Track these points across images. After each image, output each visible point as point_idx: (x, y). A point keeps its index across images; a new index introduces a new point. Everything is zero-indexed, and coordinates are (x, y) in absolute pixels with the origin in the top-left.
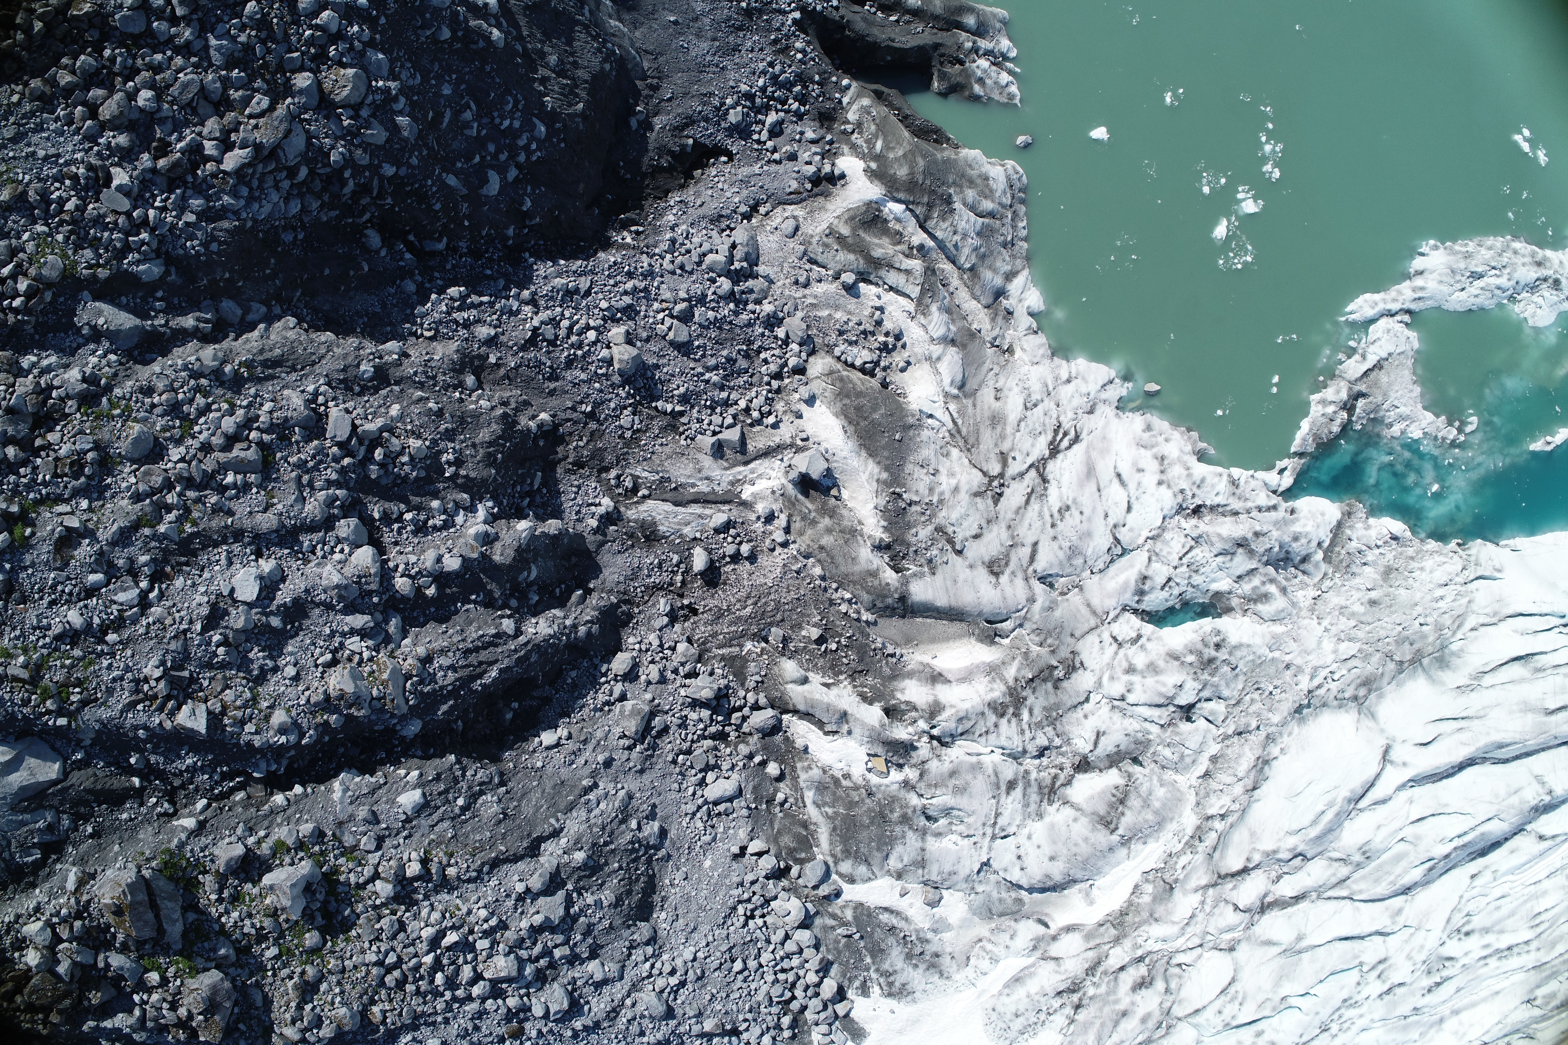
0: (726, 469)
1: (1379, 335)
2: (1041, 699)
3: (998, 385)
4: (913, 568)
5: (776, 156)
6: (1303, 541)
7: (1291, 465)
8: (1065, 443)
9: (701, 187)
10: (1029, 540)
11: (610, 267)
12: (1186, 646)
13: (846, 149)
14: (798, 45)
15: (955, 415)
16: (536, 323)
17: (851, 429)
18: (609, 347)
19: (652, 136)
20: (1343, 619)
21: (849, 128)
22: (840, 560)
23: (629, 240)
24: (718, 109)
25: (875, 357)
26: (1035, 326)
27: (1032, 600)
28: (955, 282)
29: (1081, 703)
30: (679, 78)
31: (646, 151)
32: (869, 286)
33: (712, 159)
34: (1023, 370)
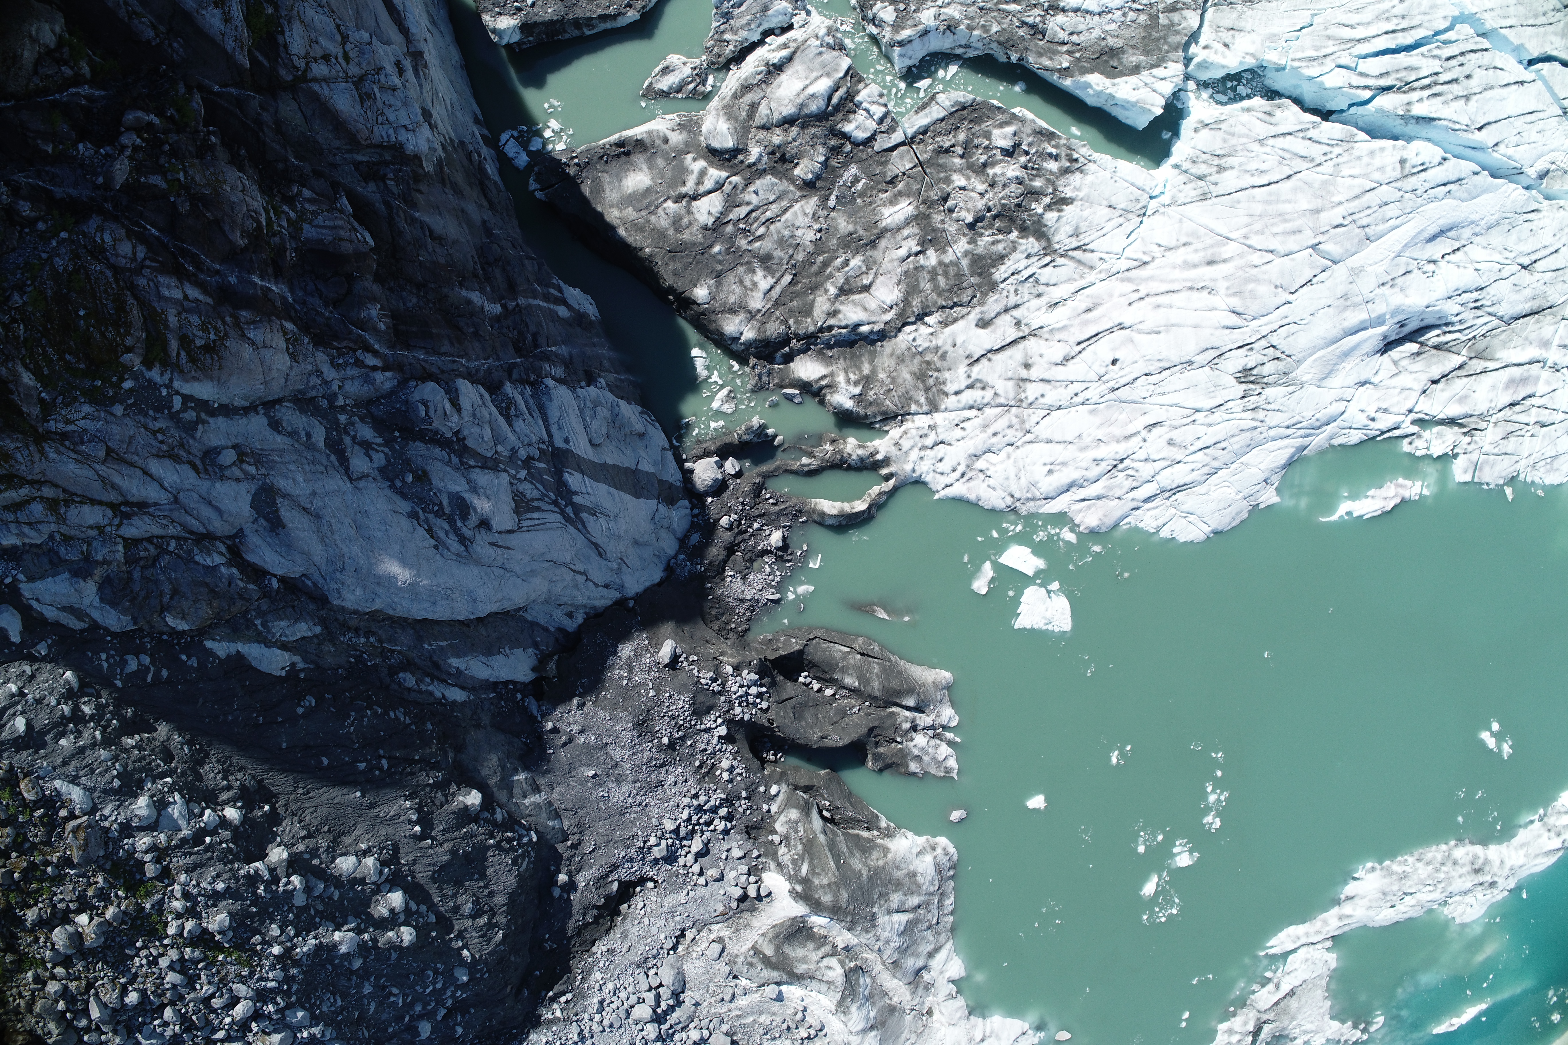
1: (1295, 966)
5: (702, 881)
9: (627, 924)
13: (772, 865)
14: (725, 764)
19: (576, 898)
21: (777, 839)
23: (558, 1014)
24: (642, 849)
26: (954, 992)
28: (878, 968)
30: (602, 827)
31: (571, 916)
32: (792, 988)
33: (638, 889)
34: (940, 1035)
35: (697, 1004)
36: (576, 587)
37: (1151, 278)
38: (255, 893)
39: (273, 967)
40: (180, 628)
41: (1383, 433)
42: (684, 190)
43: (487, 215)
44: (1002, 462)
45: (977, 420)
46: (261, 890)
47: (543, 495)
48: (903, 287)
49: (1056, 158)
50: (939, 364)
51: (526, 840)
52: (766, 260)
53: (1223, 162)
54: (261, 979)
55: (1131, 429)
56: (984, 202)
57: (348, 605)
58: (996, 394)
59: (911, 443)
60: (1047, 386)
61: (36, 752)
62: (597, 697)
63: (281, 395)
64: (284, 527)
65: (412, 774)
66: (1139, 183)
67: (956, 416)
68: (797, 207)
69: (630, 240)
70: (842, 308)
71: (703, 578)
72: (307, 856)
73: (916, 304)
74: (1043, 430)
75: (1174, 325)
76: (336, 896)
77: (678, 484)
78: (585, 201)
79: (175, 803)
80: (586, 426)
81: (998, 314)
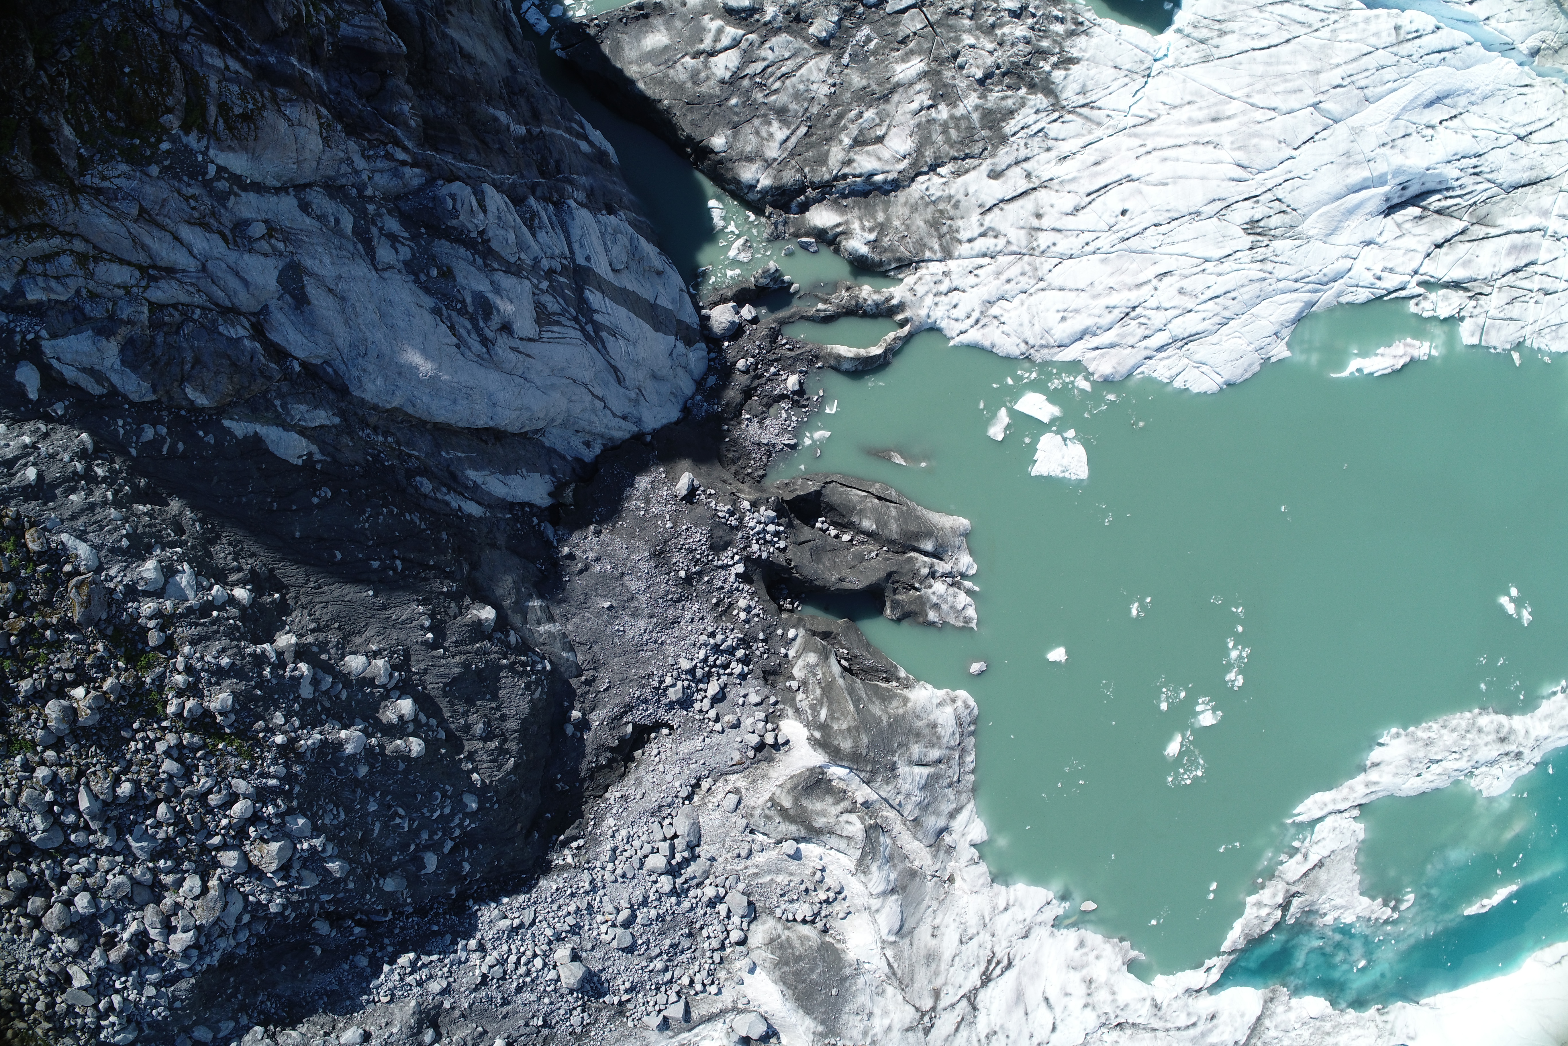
0: (672, 1038)
1: (1323, 835)
3: (937, 922)
5: (718, 727)
7: (1218, 963)
8: (998, 971)
9: (641, 771)
11: (552, 894)
13: (790, 712)
14: (742, 603)
15: (891, 960)
17: (788, 993)
18: (555, 967)
19: (589, 737)
21: (794, 685)
23: (569, 860)
24: (657, 689)
25: (816, 909)
26: (976, 857)
28: (898, 827)
30: (616, 664)
31: (584, 756)
32: (811, 846)
33: (653, 735)
34: (962, 902)
35: (712, 859)
36: (594, 411)
37: (1157, 134)
38: (260, 675)
39: (275, 762)
40: (199, 401)
41: (1390, 293)
42: (701, 47)
43: (513, 56)
44: (1016, 308)
45: (990, 268)
46: (267, 672)
47: (564, 310)
48: (916, 138)
49: (1062, 21)
50: (952, 213)
51: (539, 667)
52: (781, 113)
53: (1223, 26)
54: (262, 775)
55: (1142, 278)
56: (993, 59)
57: (368, 397)
58: (1008, 242)
59: (926, 288)
60: (1058, 235)
61: (45, 504)
62: (614, 526)
63: (312, 179)
64: (309, 303)
65: (426, 579)
66: (1143, 45)
67: (969, 264)
68: (812, 63)
69: (649, 93)
70: (855, 157)
71: (719, 419)
72: (315, 649)
73: (929, 155)
74: (1056, 277)
75: (1181, 177)
76: (344, 695)
77: (697, 328)
78: (605, 59)
79: (184, 571)
80: (607, 250)
81: (1009, 166)
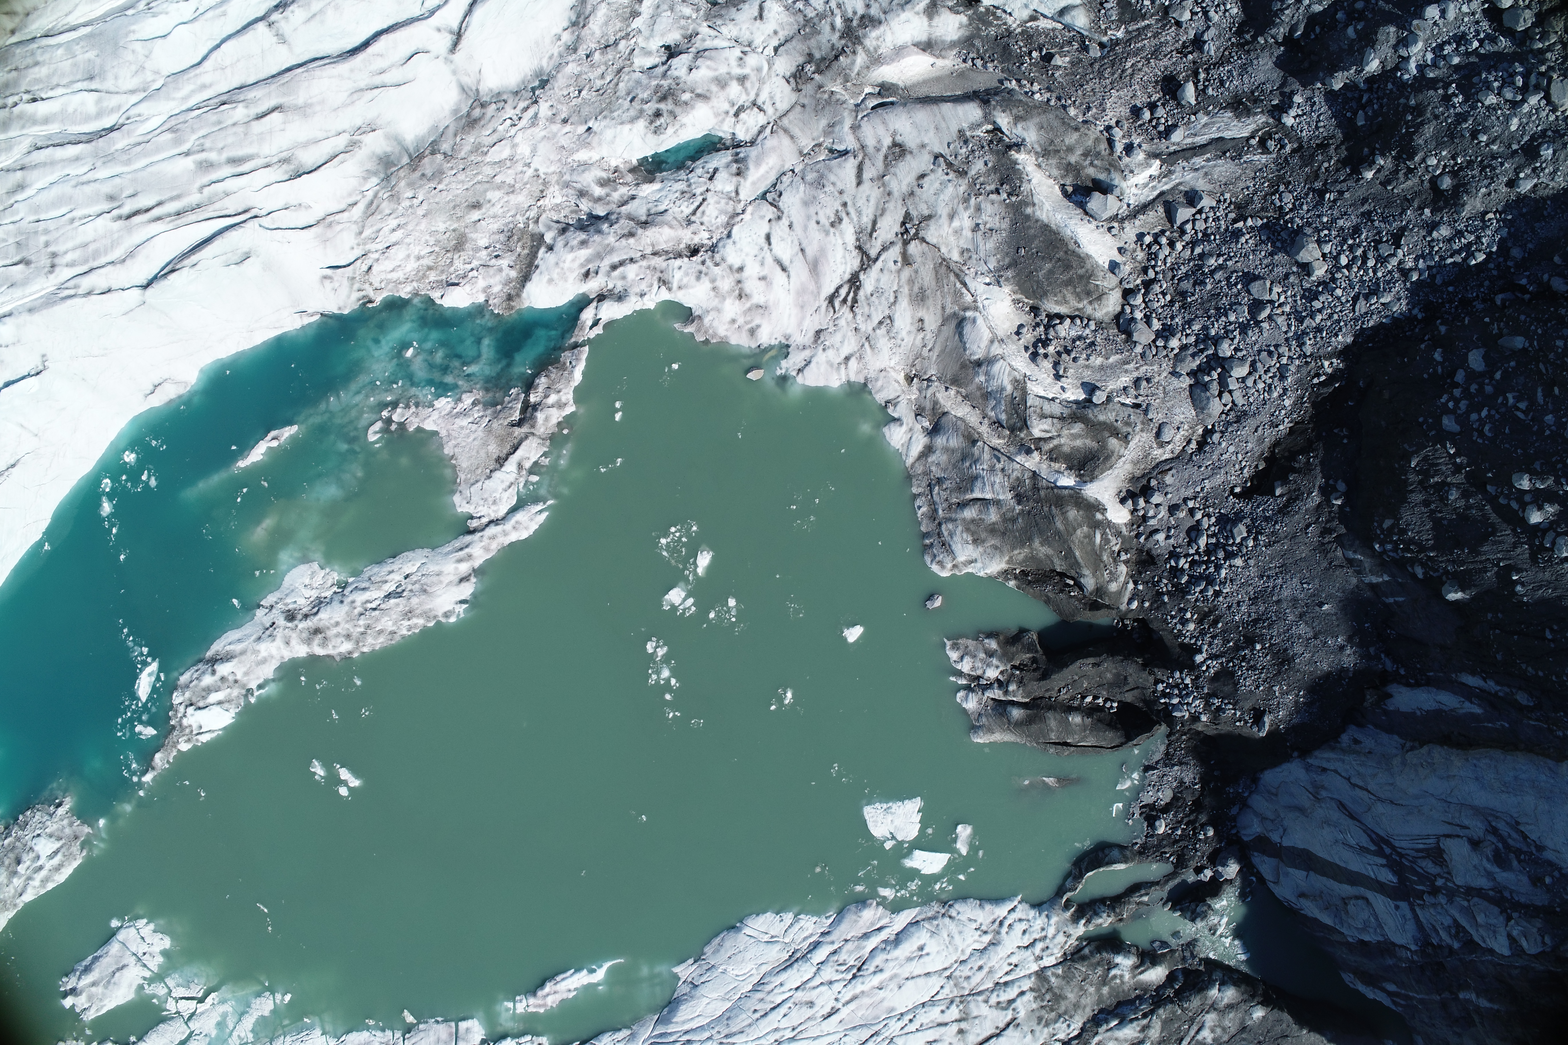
0: (1180, 184)
1: (505, 496)
2: (824, 41)
3: (921, 335)
4: (980, 132)
5: (1191, 504)
6: (575, 242)
7: (587, 332)
8: (843, 292)
9: (1258, 451)
10: (866, 186)
11: (1340, 329)
12: (693, 107)
13: (1124, 530)
14: (1191, 626)
15: (964, 290)
16: (1400, 251)
17: (1072, 246)
18: (1324, 255)
19: (1320, 481)
20: (510, 180)
21: (1124, 557)
22: (1056, 123)
23: (1326, 364)
24: (1259, 533)
25: (1051, 332)
26: (890, 410)
27: (855, 128)
28: (984, 429)
29: (780, 45)
30: (1303, 551)
32: (1075, 399)
33: (1250, 485)
34: (896, 359)
35: (1174, 373)
36: (1361, 776)
44: (969, 946)
45: (999, 975)
47: (1414, 863)
50: (1043, 1012)
51: (1388, 547)
55: (852, 1006)
58: (986, 1001)
59: (1056, 941)
60: (940, 1020)
67: (1019, 973)
70: (1138, 1035)
74: (935, 983)
77: (1256, 854)
80: (1375, 915)
